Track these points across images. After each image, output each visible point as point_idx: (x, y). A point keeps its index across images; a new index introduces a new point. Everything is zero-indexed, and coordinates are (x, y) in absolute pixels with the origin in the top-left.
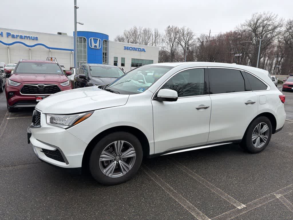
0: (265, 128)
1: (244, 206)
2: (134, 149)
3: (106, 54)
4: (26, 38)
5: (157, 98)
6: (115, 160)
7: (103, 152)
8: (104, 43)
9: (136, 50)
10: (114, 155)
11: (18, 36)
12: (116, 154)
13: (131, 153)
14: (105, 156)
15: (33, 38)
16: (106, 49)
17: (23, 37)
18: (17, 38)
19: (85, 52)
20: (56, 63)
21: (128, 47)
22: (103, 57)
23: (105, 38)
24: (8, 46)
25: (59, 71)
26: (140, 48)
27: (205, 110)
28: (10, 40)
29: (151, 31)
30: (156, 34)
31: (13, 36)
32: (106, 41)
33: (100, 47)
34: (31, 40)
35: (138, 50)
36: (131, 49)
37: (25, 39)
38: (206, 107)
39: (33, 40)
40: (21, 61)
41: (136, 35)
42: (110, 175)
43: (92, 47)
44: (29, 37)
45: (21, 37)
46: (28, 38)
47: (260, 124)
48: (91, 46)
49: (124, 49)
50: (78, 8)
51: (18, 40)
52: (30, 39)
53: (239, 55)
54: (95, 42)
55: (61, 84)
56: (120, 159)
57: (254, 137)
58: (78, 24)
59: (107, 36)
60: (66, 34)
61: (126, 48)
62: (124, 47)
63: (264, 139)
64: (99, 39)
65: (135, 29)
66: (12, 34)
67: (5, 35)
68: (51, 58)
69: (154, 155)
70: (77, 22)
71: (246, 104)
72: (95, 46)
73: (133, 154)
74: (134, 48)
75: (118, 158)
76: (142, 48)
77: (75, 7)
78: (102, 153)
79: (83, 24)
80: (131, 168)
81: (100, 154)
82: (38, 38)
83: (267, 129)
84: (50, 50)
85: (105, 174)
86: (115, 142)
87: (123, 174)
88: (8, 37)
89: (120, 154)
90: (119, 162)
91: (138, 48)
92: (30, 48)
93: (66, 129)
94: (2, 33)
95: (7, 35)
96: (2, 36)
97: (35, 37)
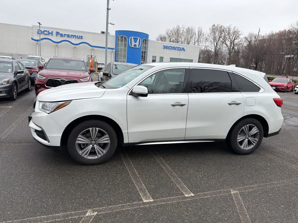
0: (255, 130)
1: (193, 195)
2: (108, 136)
3: (145, 52)
4: (72, 37)
5: (132, 94)
6: (91, 144)
7: (80, 136)
8: (143, 41)
9: (175, 49)
10: (90, 140)
11: (66, 35)
12: (92, 139)
13: (105, 139)
14: (81, 140)
15: (78, 37)
16: (146, 48)
17: (70, 36)
18: (64, 37)
19: (125, 51)
20: (82, 60)
21: (167, 46)
22: (142, 56)
23: (144, 38)
24: (56, 44)
25: (83, 68)
26: (179, 48)
27: (181, 107)
28: (59, 39)
29: (194, 30)
30: (200, 32)
31: (62, 35)
32: (146, 40)
33: (140, 46)
35: (178, 49)
36: (170, 48)
37: (71, 37)
38: (182, 105)
39: (78, 39)
40: (52, 58)
41: (178, 34)
42: (86, 156)
43: (132, 47)
44: (75, 36)
45: (68, 36)
46: (75, 37)
47: (248, 125)
48: (131, 45)
49: (163, 48)
50: (110, 9)
51: (66, 38)
52: (76, 38)
53: (290, 57)
54: (135, 42)
55: (81, 80)
56: (96, 144)
57: (240, 138)
58: (109, 24)
59: (147, 36)
60: (109, 33)
61: (165, 47)
62: (164, 46)
63: (252, 141)
64: (139, 38)
65: (178, 28)
66: (60, 33)
67: (54, 33)
68: (92, 56)
69: (128, 144)
70: (109, 22)
71: (230, 104)
72: (135, 45)
73: (107, 140)
74: (174, 47)
75: (93, 142)
76: (181, 47)
77: (108, 8)
78: (78, 137)
79: (114, 25)
80: (105, 153)
81: (77, 137)
82: (83, 37)
83: (256, 132)
84: (93, 48)
85: (81, 155)
86: (91, 129)
87: (98, 157)
88: (57, 36)
89: (96, 139)
90: (94, 147)
91: (177, 47)
92: (75, 46)
93: (49, 113)
94: (52, 32)
95: (56, 34)
96: (52, 35)
97: (80, 36)
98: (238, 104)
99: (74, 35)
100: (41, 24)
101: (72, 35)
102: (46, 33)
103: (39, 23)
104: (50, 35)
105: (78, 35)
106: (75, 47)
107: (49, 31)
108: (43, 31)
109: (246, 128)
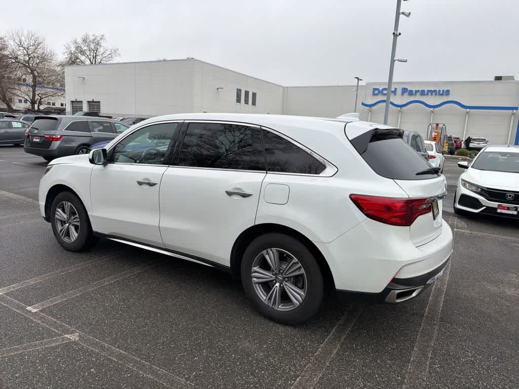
0: (295, 268)
2: (78, 217)
4: (430, 94)
7: (57, 209)
11: (418, 91)
14: (59, 214)
15: (441, 93)
17: (426, 92)
18: (416, 94)
24: (399, 108)
27: (149, 187)
28: (407, 99)
31: (411, 93)
34: (438, 97)
37: (428, 95)
39: (442, 96)
42: (63, 236)
44: (435, 91)
45: (423, 93)
46: (434, 94)
51: (418, 97)
52: (436, 95)
60: (512, 78)
63: (291, 293)
66: (409, 89)
67: (399, 92)
68: (437, 125)
70: (396, 59)
71: (229, 194)
73: (77, 222)
77: (394, 33)
80: (76, 238)
82: (450, 92)
84: (468, 110)
85: (59, 233)
86: (64, 202)
88: (402, 95)
89: (71, 218)
92: (432, 109)
94: (396, 89)
95: (402, 91)
96: (395, 94)
97: (445, 90)
98: (245, 196)
99: (433, 90)
100: (361, 80)
101: (429, 91)
102: (384, 92)
103: (358, 78)
104: (392, 94)
105: (441, 90)
106: (432, 112)
108: (383, 89)
109: (271, 256)
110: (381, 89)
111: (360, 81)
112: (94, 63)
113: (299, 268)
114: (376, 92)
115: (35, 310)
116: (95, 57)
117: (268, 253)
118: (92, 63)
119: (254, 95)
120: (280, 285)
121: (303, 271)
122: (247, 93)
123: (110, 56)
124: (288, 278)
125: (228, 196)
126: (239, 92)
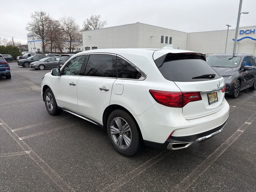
2: (53, 100)
6: (50, 102)
7: (46, 96)
27: (73, 86)
57: (113, 131)
71: (101, 89)
86: (48, 93)
94: (254, 30)
96: (254, 33)
98: (106, 90)
102: (247, 32)
104: (252, 33)
107: (251, 30)
109: (118, 121)
110: (245, 31)
111: (229, 27)
112: (96, 29)
113: (128, 128)
114: (242, 33)
115: (21, 139)
116: (96, 26)
117: (116, 120)
118: (95, 29)
119: (171, 38)
120: (122, 136)
121: (130, 129)
122: (167, 38)
123: (102, 25)
124: (125, 132)
125: (100, 90)
126: (162, 37)
